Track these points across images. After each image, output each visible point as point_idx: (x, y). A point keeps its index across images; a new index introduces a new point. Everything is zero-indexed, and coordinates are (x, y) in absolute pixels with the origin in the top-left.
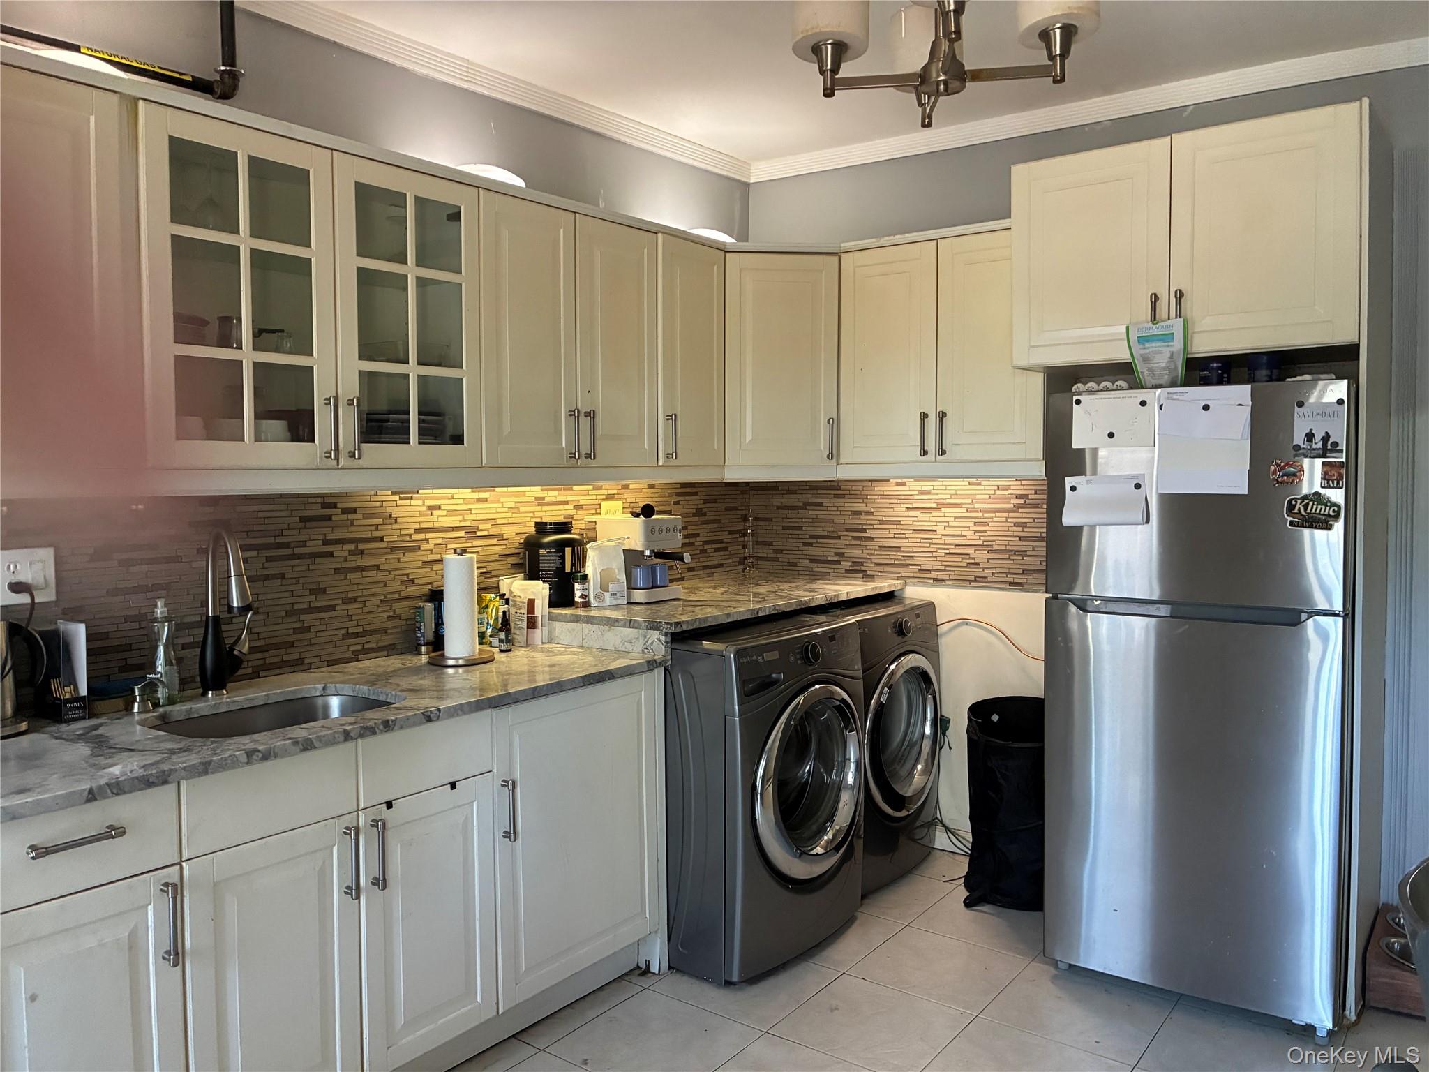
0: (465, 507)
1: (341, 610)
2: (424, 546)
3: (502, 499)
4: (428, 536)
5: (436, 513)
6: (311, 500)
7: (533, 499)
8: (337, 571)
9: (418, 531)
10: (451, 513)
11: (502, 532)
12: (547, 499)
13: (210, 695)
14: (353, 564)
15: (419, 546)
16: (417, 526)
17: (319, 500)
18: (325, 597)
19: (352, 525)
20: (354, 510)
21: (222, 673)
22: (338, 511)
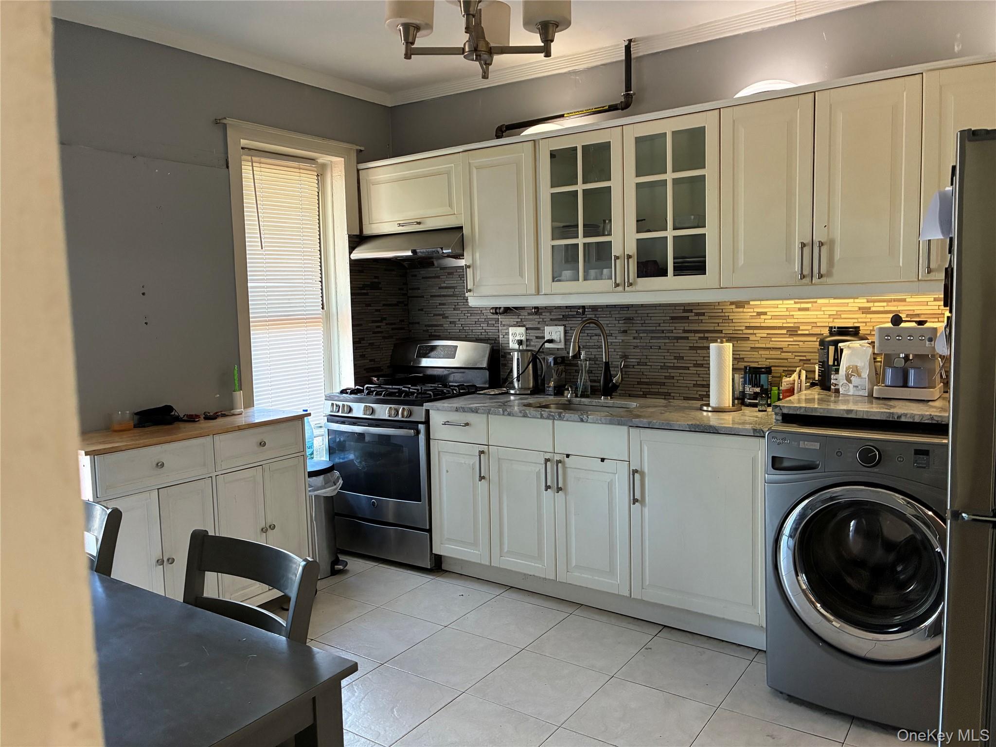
0: (787, 313)
1: (693, 370)
2: (752, 338)
3: (823, 309)
4: (755, 331)
5: (763, 317)
6: (677, 308)
7: (857, 309)
8: (691, 348)
9: (747, 328)
10: (774, 317)
11: (822, 332)
12: (873, 309)
13: (602, 398)
14: (701, 345)
15: (749, 337)
16: (748, 325)
17: (683, 308)
18: (683, 361)
19: (702, 322)
20: (703, 314)
21: (609, 389)
22: (693, 314)
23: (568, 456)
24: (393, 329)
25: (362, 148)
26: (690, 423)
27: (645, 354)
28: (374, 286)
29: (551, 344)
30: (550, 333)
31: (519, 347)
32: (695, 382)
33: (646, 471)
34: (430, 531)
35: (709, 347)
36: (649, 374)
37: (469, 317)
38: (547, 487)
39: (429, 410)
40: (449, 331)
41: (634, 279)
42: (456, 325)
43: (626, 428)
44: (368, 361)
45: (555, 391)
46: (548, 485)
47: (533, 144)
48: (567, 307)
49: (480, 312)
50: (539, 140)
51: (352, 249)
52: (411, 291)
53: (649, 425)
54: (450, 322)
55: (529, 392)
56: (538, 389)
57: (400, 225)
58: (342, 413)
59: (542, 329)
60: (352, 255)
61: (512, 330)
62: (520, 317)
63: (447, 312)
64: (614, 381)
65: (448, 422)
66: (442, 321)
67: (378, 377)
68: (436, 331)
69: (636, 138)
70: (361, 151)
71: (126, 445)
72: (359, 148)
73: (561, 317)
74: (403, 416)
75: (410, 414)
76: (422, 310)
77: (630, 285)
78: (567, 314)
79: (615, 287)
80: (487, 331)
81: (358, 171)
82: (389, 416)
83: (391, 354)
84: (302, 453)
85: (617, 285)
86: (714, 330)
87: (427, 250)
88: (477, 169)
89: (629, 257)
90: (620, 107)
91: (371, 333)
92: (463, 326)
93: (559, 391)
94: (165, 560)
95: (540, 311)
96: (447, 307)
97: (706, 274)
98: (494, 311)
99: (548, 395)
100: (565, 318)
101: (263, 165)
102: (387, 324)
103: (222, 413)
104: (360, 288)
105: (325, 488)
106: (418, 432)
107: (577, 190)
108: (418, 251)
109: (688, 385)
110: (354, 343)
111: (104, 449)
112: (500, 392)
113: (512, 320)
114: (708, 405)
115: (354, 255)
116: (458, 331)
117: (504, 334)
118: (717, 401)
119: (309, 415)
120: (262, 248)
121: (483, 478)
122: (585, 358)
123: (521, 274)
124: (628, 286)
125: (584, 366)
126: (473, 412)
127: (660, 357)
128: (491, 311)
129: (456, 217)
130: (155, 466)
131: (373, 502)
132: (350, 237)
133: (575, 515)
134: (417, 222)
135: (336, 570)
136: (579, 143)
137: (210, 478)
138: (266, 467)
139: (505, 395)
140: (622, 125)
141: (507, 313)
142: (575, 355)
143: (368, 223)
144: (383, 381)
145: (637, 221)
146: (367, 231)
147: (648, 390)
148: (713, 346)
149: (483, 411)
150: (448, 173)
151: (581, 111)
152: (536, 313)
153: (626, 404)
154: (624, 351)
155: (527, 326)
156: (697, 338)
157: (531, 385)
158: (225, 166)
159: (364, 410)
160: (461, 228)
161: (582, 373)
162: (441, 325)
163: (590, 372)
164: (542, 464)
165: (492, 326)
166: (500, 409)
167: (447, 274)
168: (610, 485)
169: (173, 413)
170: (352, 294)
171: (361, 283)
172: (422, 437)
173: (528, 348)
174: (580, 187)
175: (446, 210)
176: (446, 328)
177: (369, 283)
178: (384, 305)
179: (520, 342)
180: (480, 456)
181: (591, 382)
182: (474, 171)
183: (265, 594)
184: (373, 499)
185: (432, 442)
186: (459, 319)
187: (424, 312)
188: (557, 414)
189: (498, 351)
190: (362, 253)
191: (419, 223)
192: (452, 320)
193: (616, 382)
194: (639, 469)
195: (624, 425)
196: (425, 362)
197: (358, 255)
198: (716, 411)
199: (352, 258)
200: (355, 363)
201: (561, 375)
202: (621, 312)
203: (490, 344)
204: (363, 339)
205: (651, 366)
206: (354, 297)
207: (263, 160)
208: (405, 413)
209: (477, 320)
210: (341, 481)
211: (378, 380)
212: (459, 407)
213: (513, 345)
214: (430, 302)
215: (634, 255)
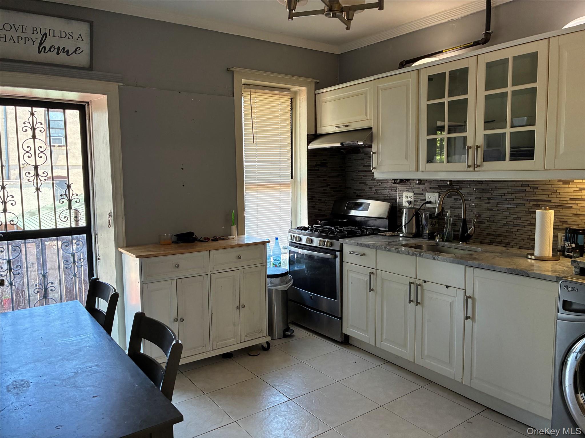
2: (575, 207)
4: (577, 202)
6: (518, 183)
9: (571, 199)
13: (460, 243)
14: (531, 210)
15: (571, 206)
16: (572, 197)
17: (522, 183)
18: (521, 221)
19: (536, 194)
20: (537, 188)
21: (465, 238)
22: (529, 188)
23: (425, 282)
24: (334, 191)
25: (318, 81)
26: (509, 267)
27: (494, 214)
28: (323, 165)
29: (429, 204)
30: (429, 197)
31: (409, 205)
32: (529, 237)
33: (477, 297)
34: (341, 318)
35: (536, 212)
36: (496, 228)
37: (380, 185)
38: (410, 301)
39: (342, 243)
40: (368, 193)
41: (481, 162)
42: (373, 190)
43: (464, 267)
44: (317, 210)
45: (429, 236)
46: (411, 300)
47: (417, 73)
48: (441, 180)
49: (387, 182)
50: (421, 69)
51: (309, 143)
52: (347, 168)
53: (479, 266)
54: (369, 188)
55: (412, 236)
56: (418, 234)
57: (336, 127)
58: (295, 241)
59: (424, 194)
60: (309, 146)
61: (405, 194)
62: (411, 186)
63: (368, 181)
64: (468, 232)
65: (353, 252)
66: (364, 187)
67: (321, 220)
68: (361, 193)
69: (487, 64)
70: (318, 82)
71: (159, 254)
72: (316, 81)
73: (437, 186)
74: (327, 246)
75: (332, 245)
76: (353, 180)
77: (479, 166)
78: (441, 184)
79: (467, 168)
80: (391, 194)
81: (315, 94)
82: (320, 245)
83: (332, 206)
84: (264, 264)
85: (469, 166)
86: (545, 200)
87: (349, 143)
88: (382, 90)
89: (478, 147)
90: (481, 43)
91: (320, 193)
92: (376, 190)
93: (432, 237)
94: (179, 319)
95: (422, 182)
96: (368, 178)
97: (534, 160)
98: (394, 182)
99: (424, 238)
100: (440, 187)
101: (257, 94)
102: (331, 188)
103: (223, 237)
104: (314, 167)
105: (280, 285)
106: (336, 257)
107: (445, 102)
108: (344, 143)
109: (524, 238)
110: (308, 199)
111: (146, 255)
112: (393, 234)
113: (405, 187)
114: (533, 254)
115: (310, 146)
116: (374, 193)
117: (400, 196)
118: (539, 252)
119: (269, 242)
120: (254, 143)
121: (373, 290)
122: (449, 215)
123: (407, 158)
124: (476, 167)
125: (449, 220)
126: (367, 247)
127: (503, 217)
128: (392, 181)
129: (369, 121)
130: (174, 266)
131: (311, 296)
132: (309, 136)
133: (428, 321)
134: (346, 125)
135: (287, 334)
136: (447, 69)
137: (207, 275)
138: (241, 271)
139: (396, 237)
140: (477, 55)
141: (403, 183)
142: (439, 213)
143: (319, 127)
144: (323, 223)
145: (485, 122)
146: (319, 132)
147: (494, 240)
148: (538, 211)
149: (372, 247)
150: (365, 94)
151: (454, 48)
152: (419, 184)
153: (475, 249)
154: (479, 211)
155: (415, 192)
156: (532, 205)
157: (414, 231)
158: (232, 95)
159: (307, 240)
160: (371, 129)
161: (447, 225)
162: (364, 190)
163: (453, 224)
164: (408, 285)
165: (394, 191)
166: (383, 247)
167: (368, 157)
168: (452, 305)
169: (194, 236)
170: (308, 170)
171: (314, 163)
172: (338, 260)
173: (415, 207)
174: (447, 100)
175: (363, 117)
176: (366, 191)
177: (320, 163)
178: (329, 177)
179: (410, 202)
180: (370, 276)
181: (453, 231)
182: (380, 91)
183: (238, 344)
184: (311, 294)
185: (344, 263)
186: (374, 186)
187: (354, 181)
188: (418, 253)
189: (396, 207)
190: (315, 145)
191: (347, 126)
192: (369, 186)
193: (470, 233)
194: (472, 296)
195: (462, 264)
196: (353, 213)
197: (313, 146)
198: (538, 259)
199: (309, 148)
200: (309, 211)
201: (435, 225)
202: (477, 185)
203: (390, 203)
204: (314, 197)
205: (497, 223)
206: (310, 172)
207: (257, 91)
208: (329, 244)
209: (385, 187)
210: (292, 282)
211: (321, 222)
212: (359, 243)
213: (406, 204)
214: (358, 174)
215: (482, 145)
